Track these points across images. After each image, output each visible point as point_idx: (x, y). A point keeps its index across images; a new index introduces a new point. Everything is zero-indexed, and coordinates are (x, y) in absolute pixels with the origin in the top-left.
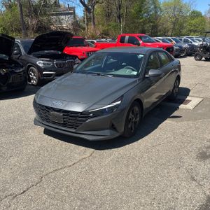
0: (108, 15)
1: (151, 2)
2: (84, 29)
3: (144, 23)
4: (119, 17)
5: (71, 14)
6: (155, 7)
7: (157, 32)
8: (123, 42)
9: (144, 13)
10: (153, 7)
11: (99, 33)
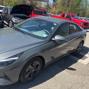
0: (64, 5)
1: (84, 1)
2: (51, 9)
3: (79, 10)
4: (68, 6)
5: (46, 1)
6: (86, 4)
7: (85, 16)
8: (64, 17)
9: (81, 6)
10: (85, 4)
11: (57, 12)
